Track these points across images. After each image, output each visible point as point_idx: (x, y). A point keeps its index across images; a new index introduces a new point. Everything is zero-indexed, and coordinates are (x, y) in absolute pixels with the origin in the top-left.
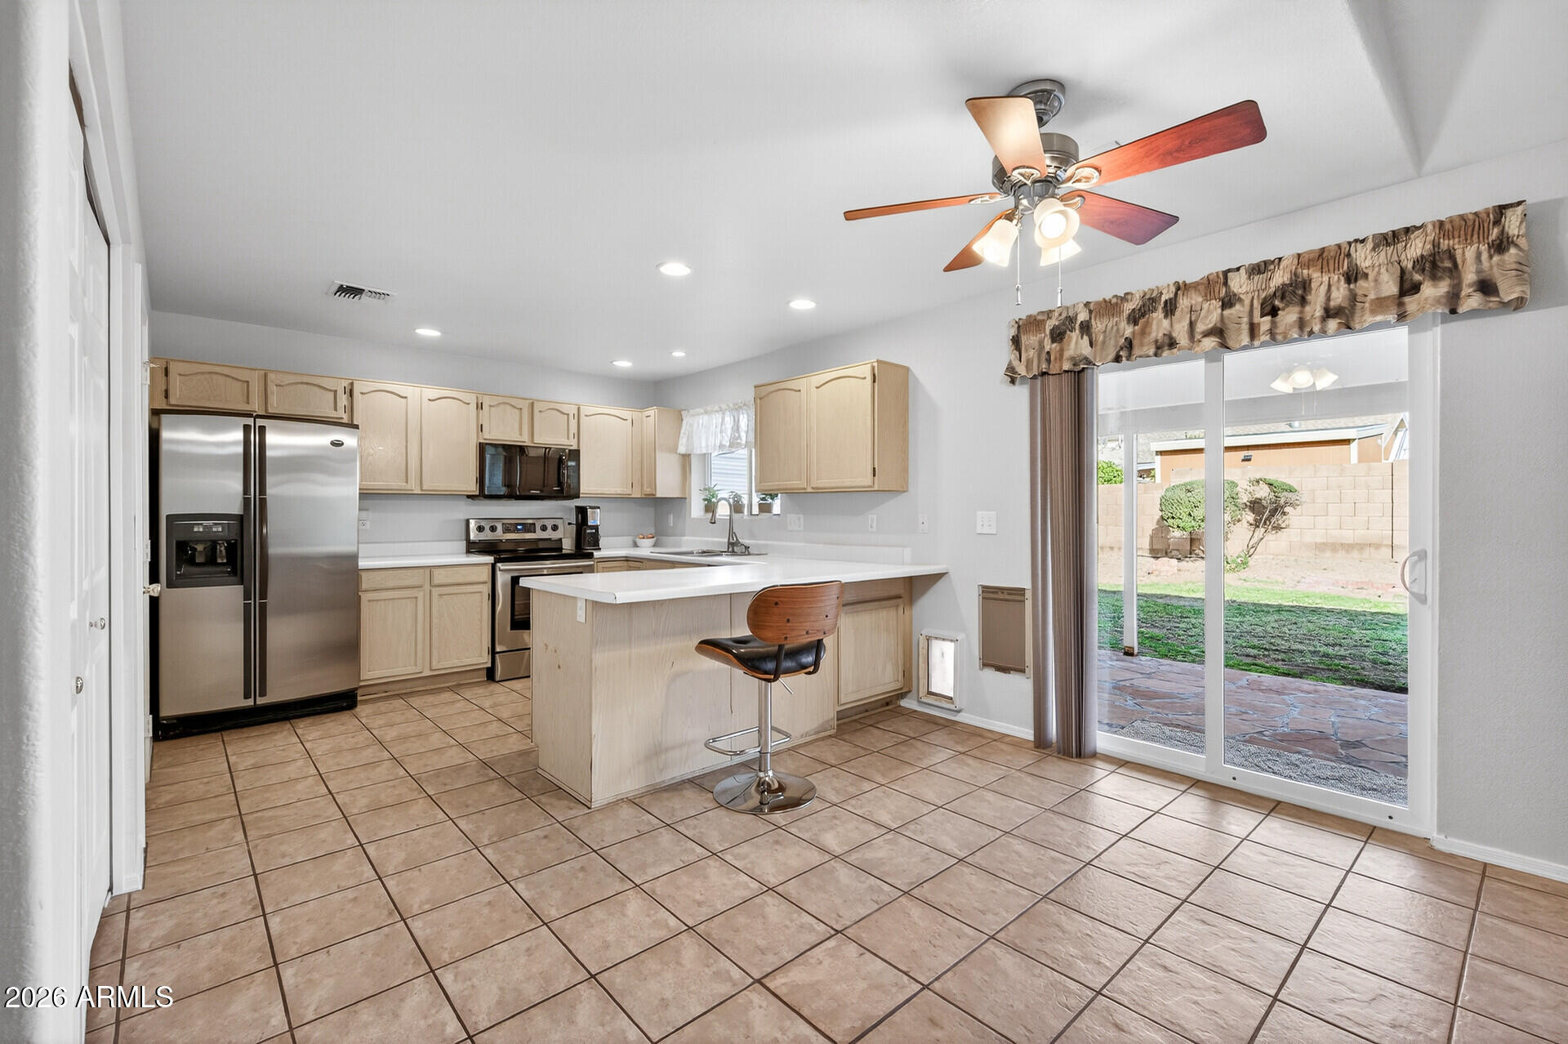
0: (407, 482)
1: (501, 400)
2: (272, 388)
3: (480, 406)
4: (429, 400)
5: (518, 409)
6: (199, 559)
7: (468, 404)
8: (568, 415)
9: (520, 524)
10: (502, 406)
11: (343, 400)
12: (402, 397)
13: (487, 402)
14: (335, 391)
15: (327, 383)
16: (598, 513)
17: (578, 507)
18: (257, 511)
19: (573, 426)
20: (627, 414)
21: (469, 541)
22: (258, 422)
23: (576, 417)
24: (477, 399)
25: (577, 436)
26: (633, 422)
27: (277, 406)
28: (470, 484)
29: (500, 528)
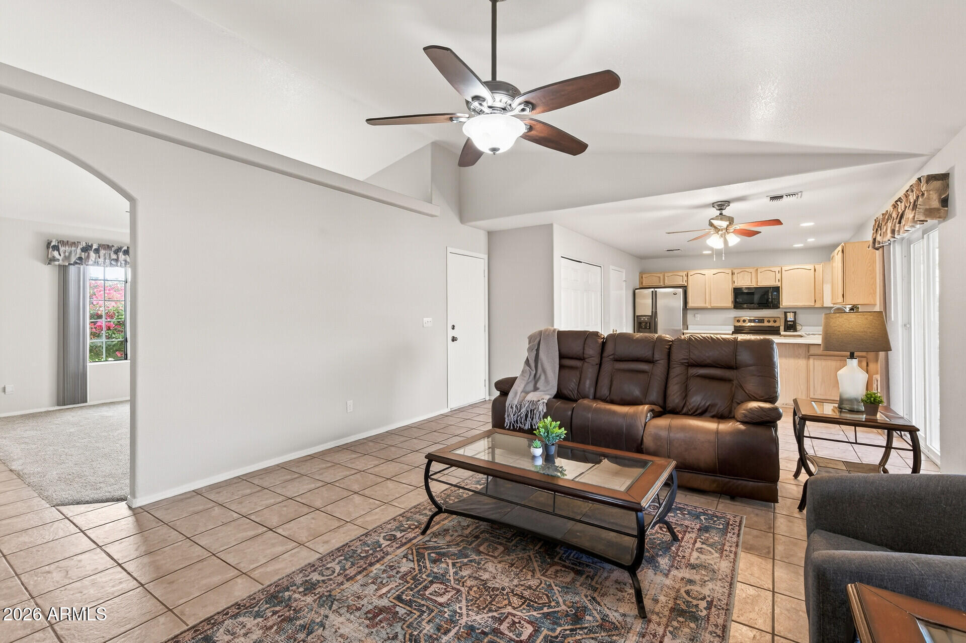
1: (740, 270)
2: (666, 278)
3: (733, 274)
4: (714, 274)
5: (750, 272)
6: (643, 327)
7: (729, 274)
8: (775, 272)
9: (757, 320)
10: (742, 273)
11: (685, 278)
12: (703, 275)
13: (736, 271)
14: (683, 276)
15: (681, 274)
16: (792, 314)
17: (785, 312)
18: (654, 314)
19: (778, 276)
20: (811, 267)
21: (735, 326)
22: (656, 289)
23: (780, 272)
24: (732, 271)
25: (781, 280)
26: (815, 270)
27: (667, 283)
28: (730, 304)
29: (747, 321)
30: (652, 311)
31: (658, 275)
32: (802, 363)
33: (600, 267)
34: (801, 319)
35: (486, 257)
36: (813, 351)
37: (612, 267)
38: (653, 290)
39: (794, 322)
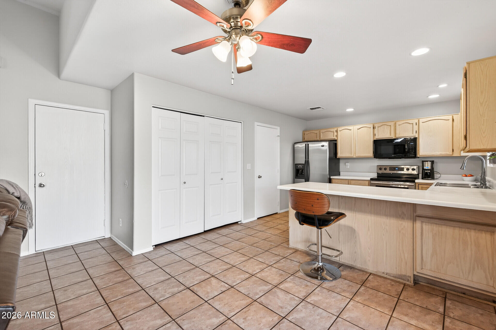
0: (351, 154)
1: (381, 124)
3: (374, 128)
4: (358, 129)
5: (389, 126)
6: (300, 173)
7: (370, 128)
8: (413, 124)
9: (397, 168)
10: (383, 126)
11: (335, 133)
12: (350, 130)
13: (376, 126)
14: (333, 132)
15: (332, 130)
16: (429, 163)
17: (422, 161)
18: (307, 162)
19: (416, 128)
20: (450, 117)
21: (378, 173)
22: (308, 143)
23: (417, 124)
24: (373, 125)
25: (418, 132)
26: (453, 120)
27: (322, 138)
28: (371, 154)
29: (388, 169)
30: (306, 161)
31: (316, 132)
32: (407, 224)
33: (241, 123)
34: (439, 167)
35: (107, 113)
36: (419, 212)
37: (256, 123)
38: (306, 143)
39: (432, 169)
